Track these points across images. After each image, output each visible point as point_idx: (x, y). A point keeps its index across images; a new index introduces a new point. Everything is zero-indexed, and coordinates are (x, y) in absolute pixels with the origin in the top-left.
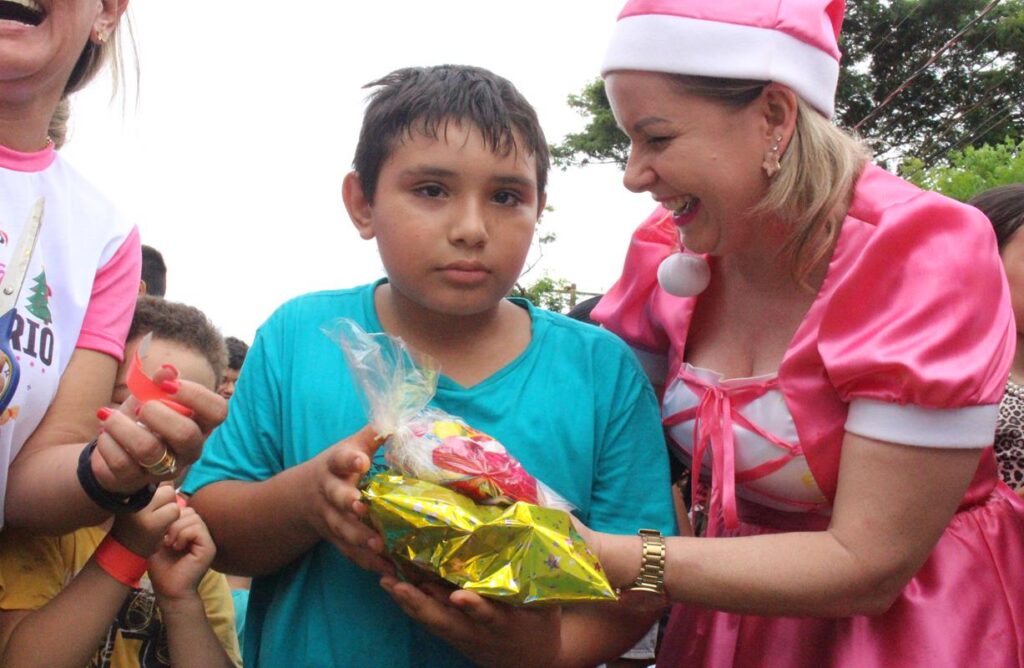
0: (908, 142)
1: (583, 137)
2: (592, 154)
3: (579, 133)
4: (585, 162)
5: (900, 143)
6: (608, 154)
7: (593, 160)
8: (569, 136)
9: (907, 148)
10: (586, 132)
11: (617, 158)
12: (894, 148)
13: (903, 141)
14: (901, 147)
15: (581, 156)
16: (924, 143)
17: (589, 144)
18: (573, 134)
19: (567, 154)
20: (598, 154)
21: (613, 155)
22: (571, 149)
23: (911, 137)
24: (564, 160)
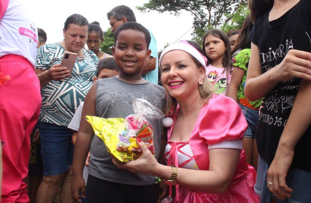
0: (237, 2)
1: (148, 4)
2: (151, 9)
3: (147, 3)
4: (149, 11)
5: (235, 2)
6: (155, 9)
7: (151, 10)
8: (144, 4)
9: (237, 4)
10: (149, 3)
11: (158, 10)
12: (233, 4)
13: (236, 2)
14: (235, 3)
15: (148, 9)
16: (241, 2)
17: (150, 6)
18: (145, 3)
19: (144, 9)
20: (152, 9)
21: (157, 9)
22: (145, 7)
23: (237, 1)
24: (144, 11)
